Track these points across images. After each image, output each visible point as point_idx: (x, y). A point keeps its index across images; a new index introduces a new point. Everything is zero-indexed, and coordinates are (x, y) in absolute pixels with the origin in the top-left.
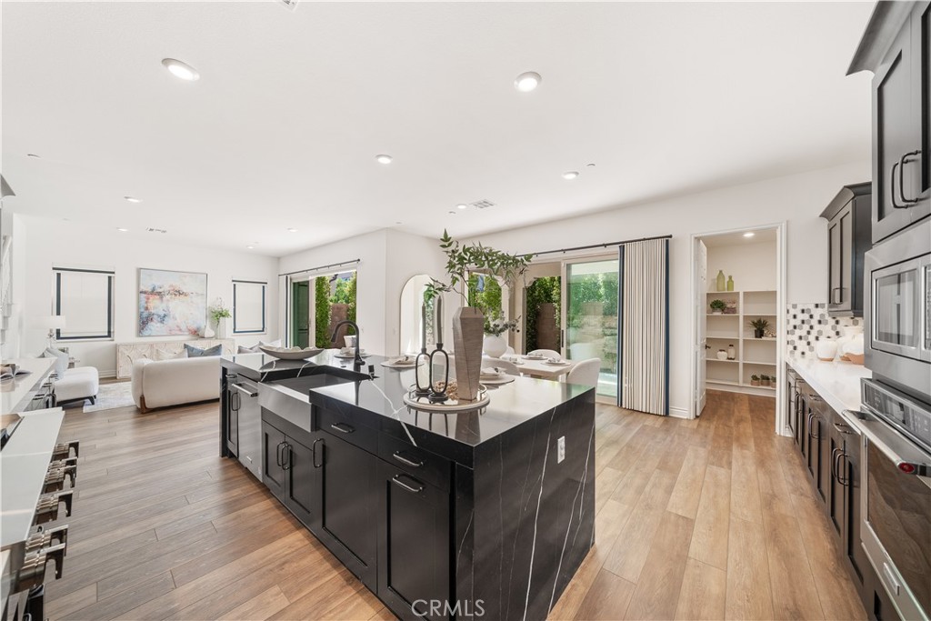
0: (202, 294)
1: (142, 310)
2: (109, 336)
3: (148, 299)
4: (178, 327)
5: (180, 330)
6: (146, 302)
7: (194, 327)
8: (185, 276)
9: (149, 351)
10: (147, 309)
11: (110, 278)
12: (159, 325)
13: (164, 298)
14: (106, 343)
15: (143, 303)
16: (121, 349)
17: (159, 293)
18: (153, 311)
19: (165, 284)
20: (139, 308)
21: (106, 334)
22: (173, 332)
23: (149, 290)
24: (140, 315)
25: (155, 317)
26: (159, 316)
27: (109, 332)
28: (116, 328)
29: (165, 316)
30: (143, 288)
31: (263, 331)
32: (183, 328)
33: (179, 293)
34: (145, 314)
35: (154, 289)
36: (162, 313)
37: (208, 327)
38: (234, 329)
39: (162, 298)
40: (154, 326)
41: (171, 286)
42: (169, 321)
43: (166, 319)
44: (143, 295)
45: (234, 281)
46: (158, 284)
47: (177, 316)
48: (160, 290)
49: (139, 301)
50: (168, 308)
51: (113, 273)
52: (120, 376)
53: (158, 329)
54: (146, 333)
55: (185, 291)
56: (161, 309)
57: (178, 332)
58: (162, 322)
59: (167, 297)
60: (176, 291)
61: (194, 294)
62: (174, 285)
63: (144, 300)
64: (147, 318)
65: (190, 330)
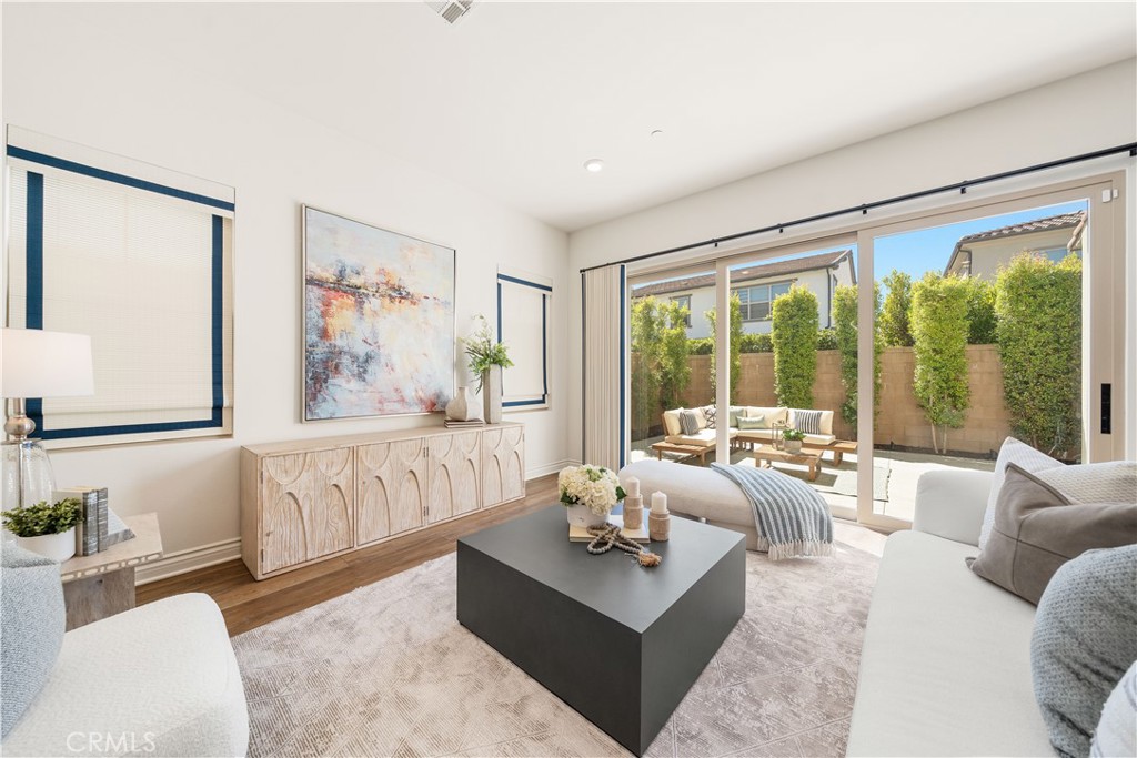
0: (446, 303)
1: (314, 338)
2: (217, 421)
3: (328, 304)
4: (397, 389)
5: (402, 400)
6: (324, 315)
7: (431, 390)
8: (412, 249)
9: (348, 471)
10: (324, 334)
11: (218, 221)
12: (354, 384)
13: (366, 306)
14: (204, 447)
15: (314, 314)
16: (270, 469)
17: (354, 290)
18: (339, 343)
19: (366, 262)
20: (302, 330)
21: (209, 416)
22: (386, 406)
23: (329, 275)
24: (306, 352)
25: (346, 360)
26: (354, 358)
27: (218, 408)
28: (240, 395)
29: (368, 358)
30: (315, 268)
31: (543, 401)
32: (410, 393)
33: (398, 294)
34: (320, 351)
35: (341, 275)
36: (361, 350)
39: (360, 304)
40: (343, 388)
41: (382, 272)
42: (377, 375)
43: (371, 368)
44: (315, 292)
45: (499, 276)
46: (351, 261)
47: (395, 359)
48: (355, 281)
49: (302, 309)
50: (375, 334)
51: (231, 207)
52: (267, 566)
53: (353, 398)
54: (323, 409)
55: (411, 290)
56: (359, 337)
57: (397, 406)
58: (361, 376)
59: (373, 303)
60: (393, 288)
61: (431, 301)
62: (388, 268)
63: (316, 307)
64: (325, 362)
65: (422, 400)
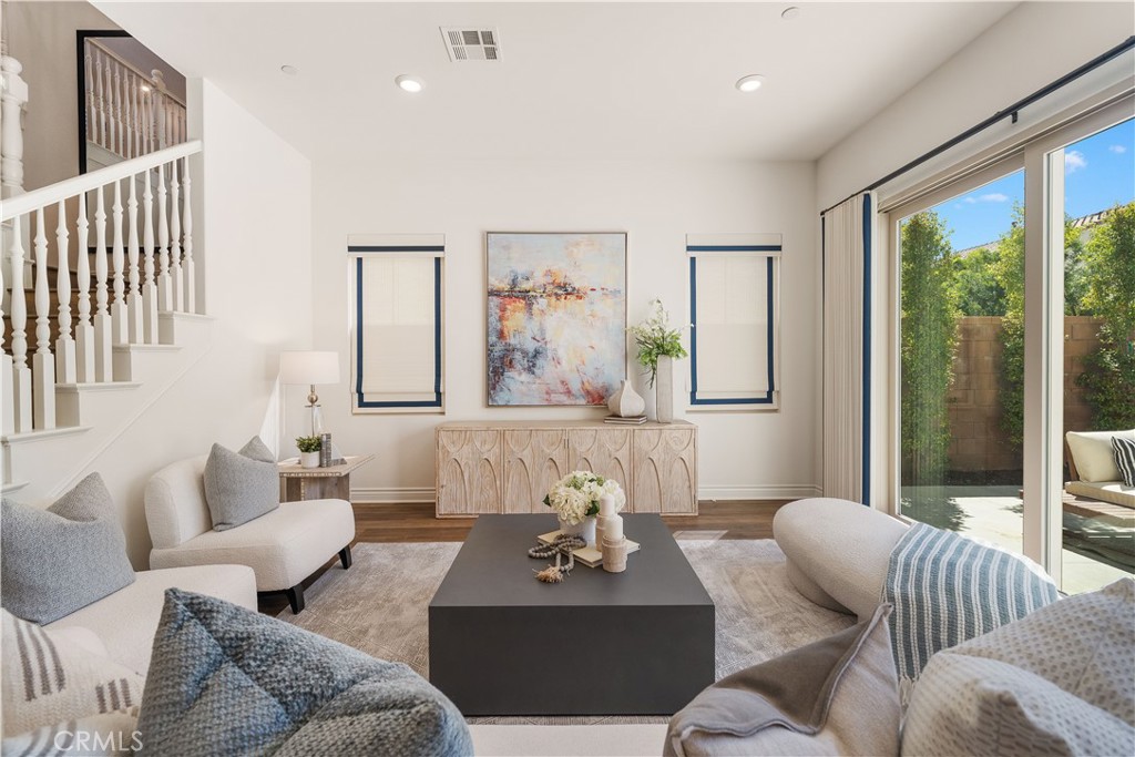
0: (615, 293)
1: (493, 339)
2: (438, 403)
3: (503, 310)
4: (563, 382)
5: (569, 392)
6: (501, 319)
7: (599, 383)
8: (577, 244)
9: (496, 449)
10: (501, 335)
11: (438, 260)
12: (525, 377)
13: (535, 307)
14: (426, 420)
15: (493, 319)
16: (447, 439)
17: (525, 296)
18: (513, 341)
19: (535, 267)
20: (487, 333)
21: (433, 398)
22: (555, 398)
23: (505, 286)
24: (489, 351)
25: (518, 356)
26: (525, 353)
27: (438, 393)
28: (446, 387)
29: (537, 353)
30: (495, 283)
31: (769, 400)
32: (575, 386)
33: (565, 290)
34: (498, 350)
35: (514, 283)
36: (531, 346)
37: (628, 384)
38: (693, 393)
39: (529, 306)
40: (516, 380)
41: (549, 273)
42: (546, 367)
43: (540, 362)
44: (495, 301)
45: (690, 248)
46: (521, 269)
47: (561, 353)
48: (525, 286)
49: (487, 316)
50: (542, 331)
51: (441, 249)
52: (442, 510)
53: (524, 388)
54: (501, 398)
55: (577, 286)
56: (528, 335)
57: (564, 399)
58: (530, 369)
59: (541, 303)
60: (559, 287)
61: (599, 292)
62: (554, 269)
63: (495, 312)
64: (502, 358)
65: (588, 393)
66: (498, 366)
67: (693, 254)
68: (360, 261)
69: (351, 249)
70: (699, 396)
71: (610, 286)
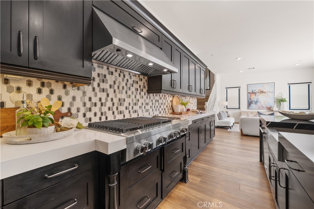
0: (272, 92)
1: (249, 99)
2: (239, 108)
3: (251, 95)
4: (262, 106)
5: (263, 107)
6: (250, 97)
7: (269, 106)
8: (265, 85)
10: (250, 99)
11: (239, 89)
12: (255, 105)
14: (238, 111)
15: (249, 97)
16: (242, 113)
17: (255, 93)
18: (252, 100)
19: (256, 89)
20: (248, 99)
21: (238, 108)
22: (260, 108)
23: (251, 92)
24: (248, 101)
25: (253, 102)
26: (255, 102)
27: (239, 107)
28: (241, 106)
29: (257, 101)
30: (249, 91)
31: (308, 109)
32: (264, 106)
33: (262, 92)
34: (250, 101)
35: (253, 91)
36: (256, 100)
37: (275, 106)
39: (256, 95)
40: (253, 105)
41: (259, 90)
42: (259, 104)
43: (257, 103)
44: (249, 94)
46: (254, 89)
47: (261, 101)
48: (255, 92)
49: (248, 96)
50: (258, 98)
51: (240, 87)
53: (254, 107)
54: (250, 108)
55: (264, 91)
56: (255, 99)
57: (262, 108)
58: (256, 104)
59: (258, 94)
60: (261, 92)
61: (269, 92)
62: (260, 89)
64: (250, 102)
65: (267, 107)
66: (250, 104)
67: (289, 85)
68: (227, 90)
69: (226, 88)
70: (291, 108)
71: (271, 91)
